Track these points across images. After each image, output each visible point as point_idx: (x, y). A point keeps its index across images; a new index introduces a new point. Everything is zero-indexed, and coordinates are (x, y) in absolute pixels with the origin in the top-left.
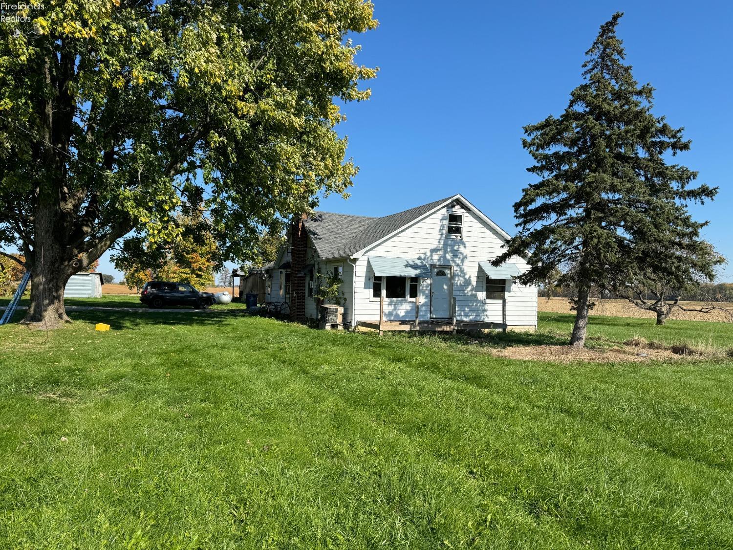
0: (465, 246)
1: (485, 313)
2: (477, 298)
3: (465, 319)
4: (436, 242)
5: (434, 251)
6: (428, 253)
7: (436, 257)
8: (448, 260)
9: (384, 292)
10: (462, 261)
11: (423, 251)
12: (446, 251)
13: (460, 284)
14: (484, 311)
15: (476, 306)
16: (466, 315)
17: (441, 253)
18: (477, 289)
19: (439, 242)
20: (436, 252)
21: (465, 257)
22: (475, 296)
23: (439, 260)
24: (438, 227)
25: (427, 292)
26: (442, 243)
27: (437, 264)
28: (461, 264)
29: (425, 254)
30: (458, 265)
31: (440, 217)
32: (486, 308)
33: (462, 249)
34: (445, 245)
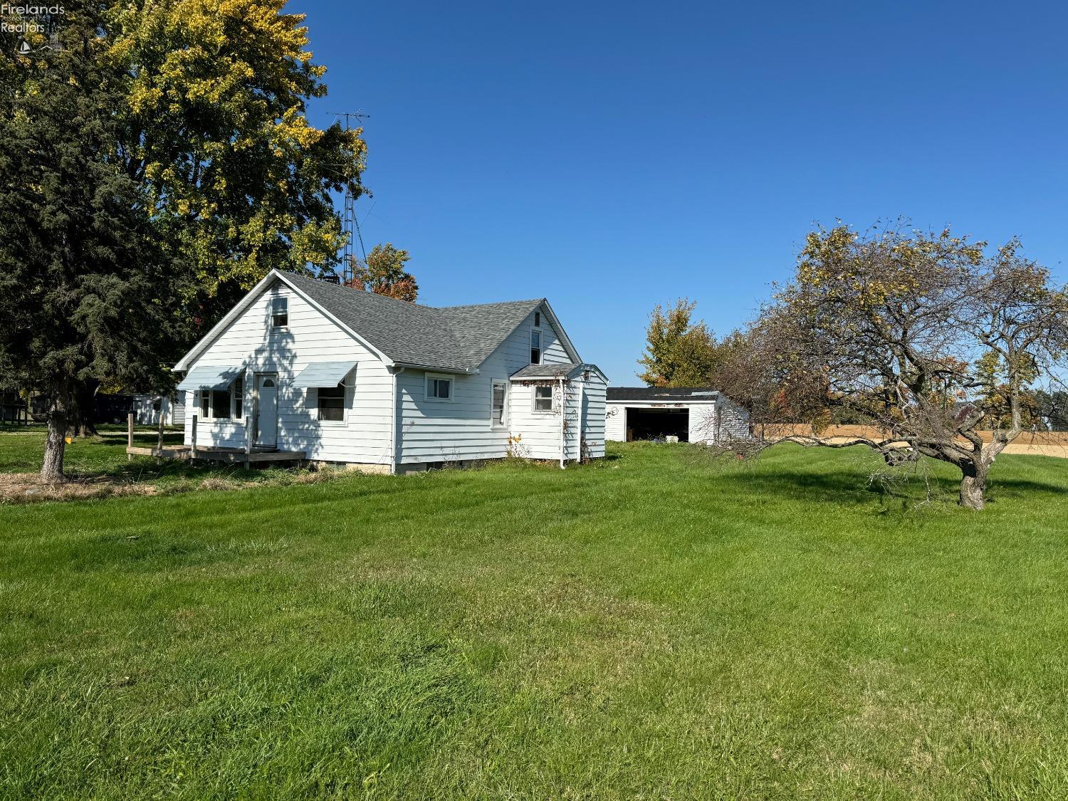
0: (294, 342)
1: (319, 441)
2: (310, 418)
3: (294, 449)
4: (261, 340)
5: (259, 352)
6: (253, 356)
7: (261, 361)
8: (274, 364)
9: (211, 411)
10: (291, 363)
11: (248, 354)
12: (272, 352)
13: (288, 396)
14: (318, 437)
15: (307, 429)
16: (296, 443)
17: (266, 354)
18: (307, 404)
19: (265, 339)
20: (261, 354)
21: (295, 356)
22: (308, 415)
23: (264, 364)
24: (263, 319)
25: (252, 409)
26: (268, 341)
27: (262, 370)
28: (289, 368)
29: (250, 357)
30: (285, 370)
31: (265, 304)
32: (320, 433)
33: (290, 346)
34: (271, 343)
